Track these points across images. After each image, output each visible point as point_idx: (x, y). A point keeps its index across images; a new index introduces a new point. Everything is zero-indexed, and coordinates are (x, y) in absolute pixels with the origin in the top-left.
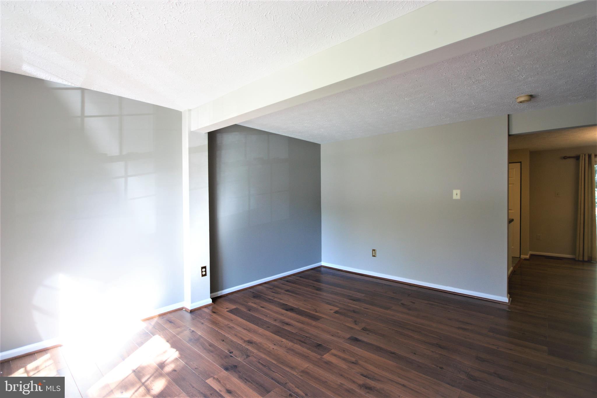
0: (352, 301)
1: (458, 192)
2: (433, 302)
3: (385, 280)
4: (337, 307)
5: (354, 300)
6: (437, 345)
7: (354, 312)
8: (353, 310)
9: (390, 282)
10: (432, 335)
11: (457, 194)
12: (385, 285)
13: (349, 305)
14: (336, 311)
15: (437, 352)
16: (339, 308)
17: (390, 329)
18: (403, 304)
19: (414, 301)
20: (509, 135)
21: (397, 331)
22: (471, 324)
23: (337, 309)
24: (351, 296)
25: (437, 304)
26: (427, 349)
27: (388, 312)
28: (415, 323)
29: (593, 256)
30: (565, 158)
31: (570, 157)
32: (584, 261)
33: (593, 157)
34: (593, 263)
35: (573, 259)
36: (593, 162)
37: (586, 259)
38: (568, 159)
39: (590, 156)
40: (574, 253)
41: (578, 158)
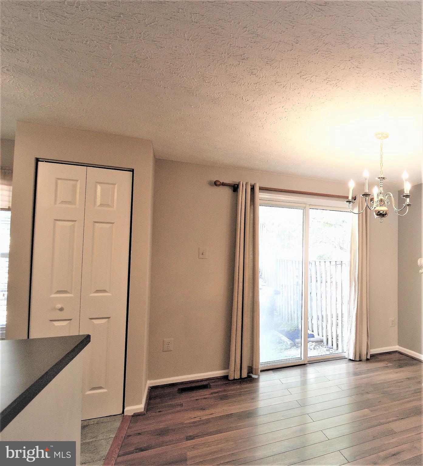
29: (254, 367)
30: (216, 184)
31: (223, 184)
32: (242, 380)
33: (257, 189)
34: (254, 379)
35: (226, 378)
36: (258, 201)
37: (245, 375)
38: (221, 186)
39: (253, 188)
40: (226, 365)
41: (235, 188)
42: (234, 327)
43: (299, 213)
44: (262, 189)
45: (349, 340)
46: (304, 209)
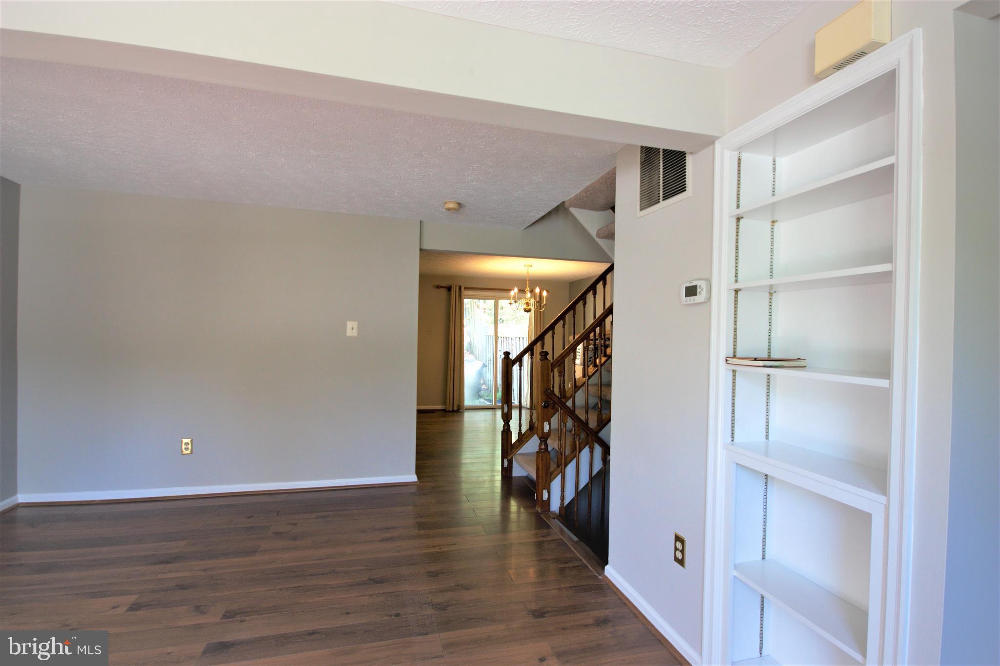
0: (162, 566)
1: (355, 324)
2: (324, 511)
3: (214, 497)
4: (131, 594)
5: (167, 562)
6: (371, 581)
7: (182, 587)
8: (177, 586)
9: (226, 499)
10: (353, 569)
11: (353, 328)
12: (220, 507)
13: (160, 576)
14: (132, 605)
15: (376, 592)
16: (136, 594)
17: (280, 589)
18: (277, 534)
19: (294, 522)
20: (421, 250)
21: (294, 587)
22: (393, 528)
23: (133, 598)
24: (153, 555)
25: (331, 513)
26: (361, 596)
27: (257, 558)
28: (315, 560)
29: (461, 405)
30: (438, 287)
31: (442, 287)
32: (453, 411)
33: (463, 289)
34: (461, 412)
35: (444, 410)
36: (463, 295)
37: (455, 409)
38: (441, 289)
39: (460, 288)
40: (445, 403)
41: (449, 289)
42: (449, 383)
43: (491, 303)
44: (465, 288)
45: (527, 394)
46: (495, 299)
